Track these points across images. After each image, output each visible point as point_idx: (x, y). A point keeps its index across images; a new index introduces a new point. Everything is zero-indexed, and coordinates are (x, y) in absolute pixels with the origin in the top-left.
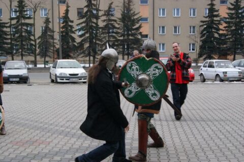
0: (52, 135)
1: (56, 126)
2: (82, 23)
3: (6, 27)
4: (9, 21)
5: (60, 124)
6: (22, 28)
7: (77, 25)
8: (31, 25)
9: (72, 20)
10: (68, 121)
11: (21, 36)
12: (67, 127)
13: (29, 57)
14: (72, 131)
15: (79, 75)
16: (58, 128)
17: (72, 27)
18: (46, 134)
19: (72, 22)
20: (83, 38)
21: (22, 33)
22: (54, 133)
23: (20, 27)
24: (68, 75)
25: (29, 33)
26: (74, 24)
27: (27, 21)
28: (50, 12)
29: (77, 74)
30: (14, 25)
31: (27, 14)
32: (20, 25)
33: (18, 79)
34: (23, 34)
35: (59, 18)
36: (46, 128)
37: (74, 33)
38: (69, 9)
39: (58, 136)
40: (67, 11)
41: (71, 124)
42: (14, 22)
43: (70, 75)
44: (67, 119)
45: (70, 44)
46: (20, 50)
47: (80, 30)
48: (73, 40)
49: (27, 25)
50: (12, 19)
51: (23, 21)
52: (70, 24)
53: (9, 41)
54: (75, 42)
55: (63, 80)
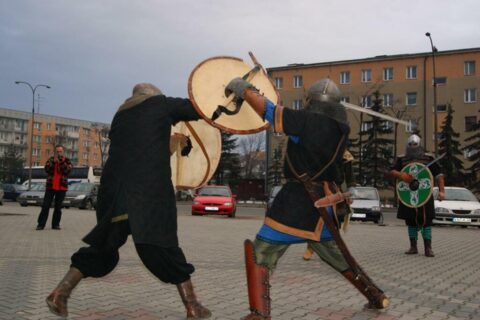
0: (417, 307)
1: (429, 290)
2: (474, 137)
3: (354, 146)
4: (358, 136)
5: (437, 287)
6: (376, 147)
7: (466, 140)
8: (390, 142)
9: (457, 132)
10: (456, 283)
11: (375, 158)
12: (455, 296)
13: (386, 191)
14: (469, 305)
15: (472, 213)
16: (432, 294)
17: (457, 144)
18: (402, 303)
19: (457, 135)
20: (475, 162)
21: (376, 154)
22: (422, 304)
23: (374, 145)
24: (451, 212)
25: (387, 153)
26: (460, 140)
27: (385, 136)
28: (421, 122)
29: (469, 212)
30: (364, 142)
31: (385, 126)
32: (374, 142)
33: (363, 216)
34: (379, 156)
35: (436, 133)
36: (405, 291)
37: (462, 154)
38: (453, 115)
39: (432, 312)
40: (449, 119)
41: (465, 289)
42: (365, 138)
43: (454, 211)
44: (452, 280)
45: (454, 171)
46: (373, 180)
47: (470, 148)
48: (459, 164)
49: (385, 142)
50: (362, 133)
51: (379, 137)
52: (454, 138)
53: (357, 166)
54: (462, 167)
55: (441, 219)
